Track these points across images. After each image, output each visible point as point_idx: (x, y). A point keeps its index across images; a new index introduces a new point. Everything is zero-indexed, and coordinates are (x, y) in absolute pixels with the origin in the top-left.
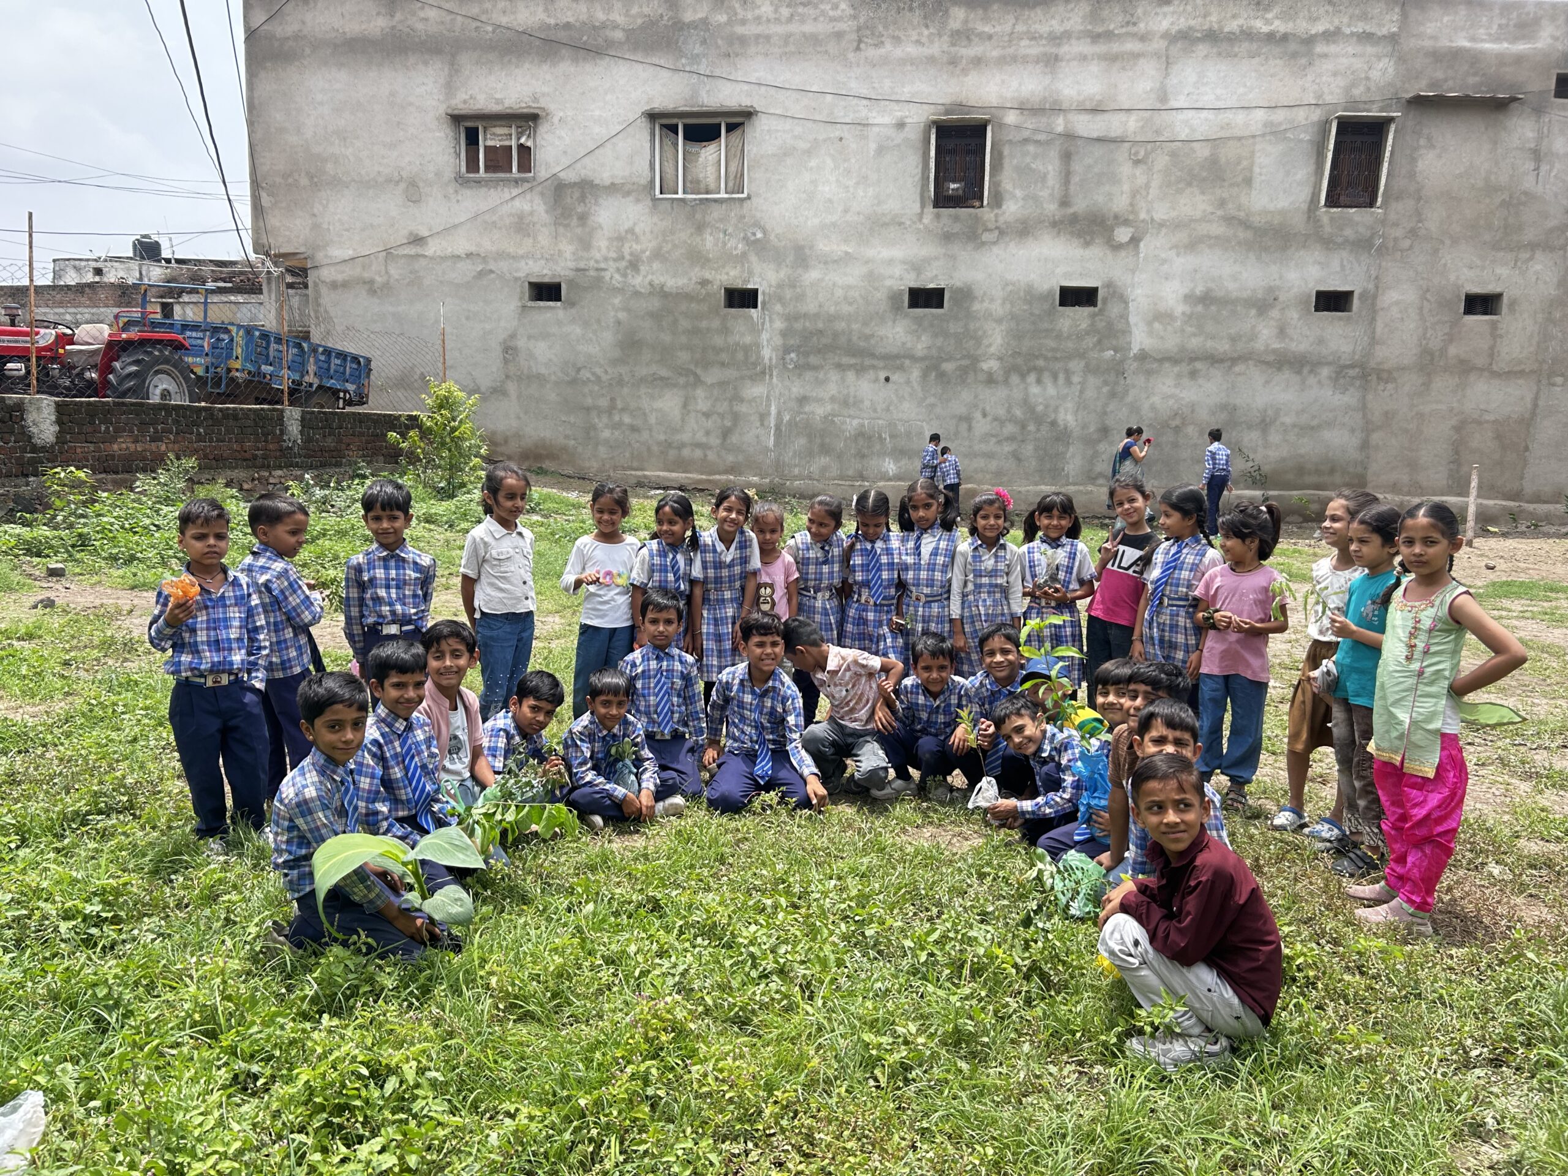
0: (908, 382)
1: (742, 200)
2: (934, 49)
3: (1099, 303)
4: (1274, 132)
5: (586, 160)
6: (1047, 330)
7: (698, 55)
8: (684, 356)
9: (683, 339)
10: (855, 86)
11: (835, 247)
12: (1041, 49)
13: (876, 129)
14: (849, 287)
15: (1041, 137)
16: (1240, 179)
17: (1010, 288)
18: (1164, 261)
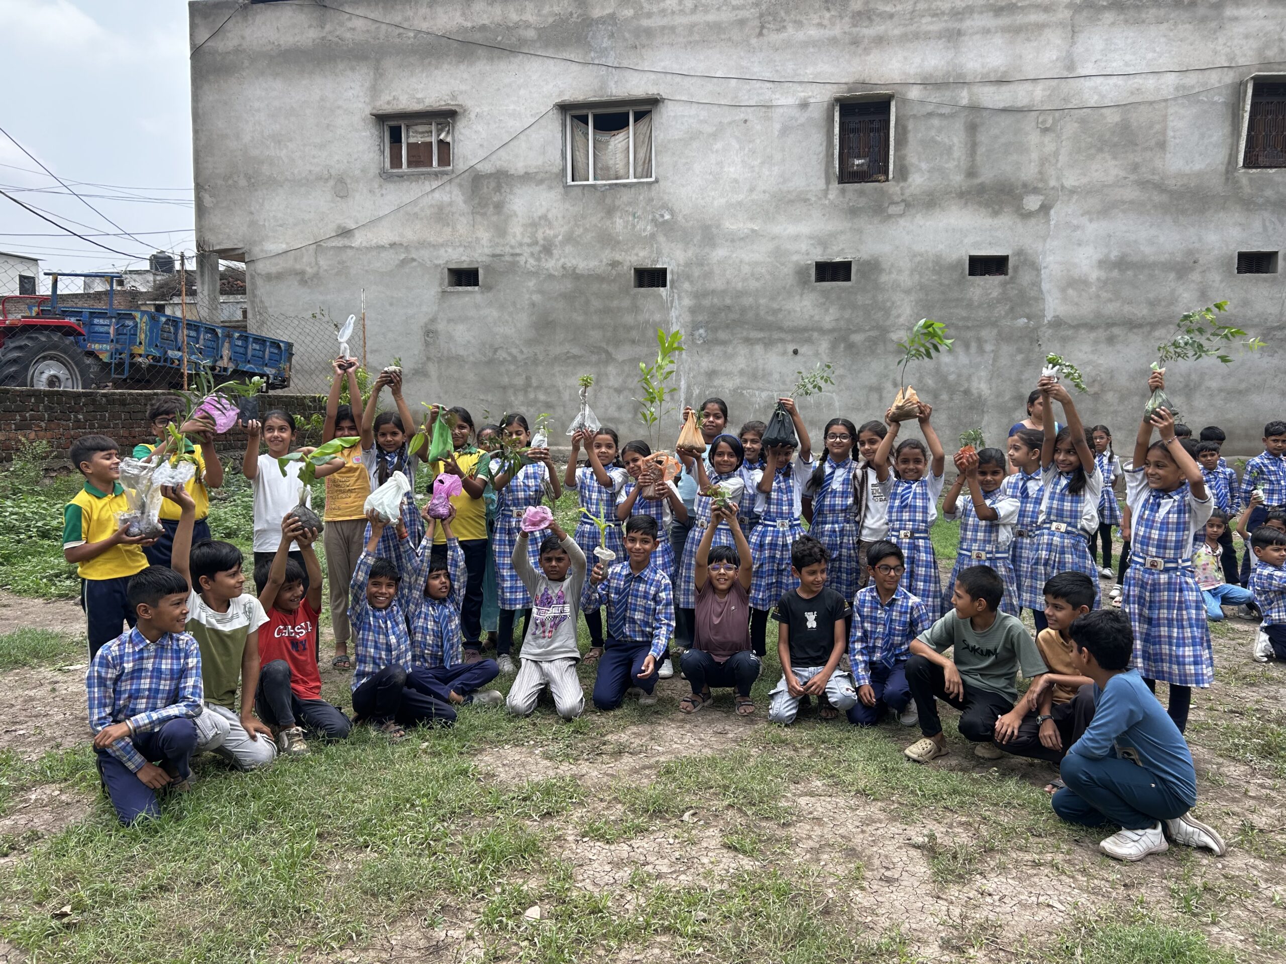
0: (817, 354)
1: (650, 184)
2: (837, 31)
3: (1010, 271)
4: (1187, 96)
5: (502, 153)
6: (958, 300)
7: (606, 49)
8: (595, 335)
9: (595, 319)
10: (759, 70)
11: (741, 225)
12: (943, 25)
13: (781, 110)
14: (757, 263)
15: (946, 110)
16: (1153, 143)
17: (919, 258)
18: (1077, 228)
